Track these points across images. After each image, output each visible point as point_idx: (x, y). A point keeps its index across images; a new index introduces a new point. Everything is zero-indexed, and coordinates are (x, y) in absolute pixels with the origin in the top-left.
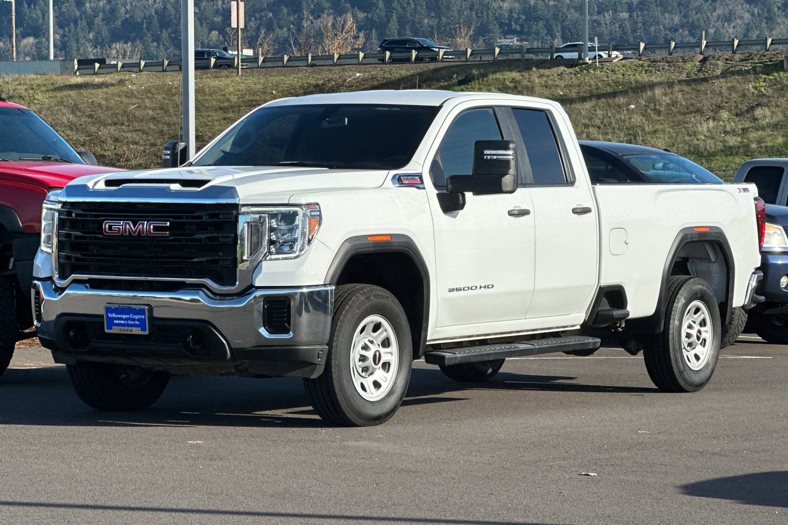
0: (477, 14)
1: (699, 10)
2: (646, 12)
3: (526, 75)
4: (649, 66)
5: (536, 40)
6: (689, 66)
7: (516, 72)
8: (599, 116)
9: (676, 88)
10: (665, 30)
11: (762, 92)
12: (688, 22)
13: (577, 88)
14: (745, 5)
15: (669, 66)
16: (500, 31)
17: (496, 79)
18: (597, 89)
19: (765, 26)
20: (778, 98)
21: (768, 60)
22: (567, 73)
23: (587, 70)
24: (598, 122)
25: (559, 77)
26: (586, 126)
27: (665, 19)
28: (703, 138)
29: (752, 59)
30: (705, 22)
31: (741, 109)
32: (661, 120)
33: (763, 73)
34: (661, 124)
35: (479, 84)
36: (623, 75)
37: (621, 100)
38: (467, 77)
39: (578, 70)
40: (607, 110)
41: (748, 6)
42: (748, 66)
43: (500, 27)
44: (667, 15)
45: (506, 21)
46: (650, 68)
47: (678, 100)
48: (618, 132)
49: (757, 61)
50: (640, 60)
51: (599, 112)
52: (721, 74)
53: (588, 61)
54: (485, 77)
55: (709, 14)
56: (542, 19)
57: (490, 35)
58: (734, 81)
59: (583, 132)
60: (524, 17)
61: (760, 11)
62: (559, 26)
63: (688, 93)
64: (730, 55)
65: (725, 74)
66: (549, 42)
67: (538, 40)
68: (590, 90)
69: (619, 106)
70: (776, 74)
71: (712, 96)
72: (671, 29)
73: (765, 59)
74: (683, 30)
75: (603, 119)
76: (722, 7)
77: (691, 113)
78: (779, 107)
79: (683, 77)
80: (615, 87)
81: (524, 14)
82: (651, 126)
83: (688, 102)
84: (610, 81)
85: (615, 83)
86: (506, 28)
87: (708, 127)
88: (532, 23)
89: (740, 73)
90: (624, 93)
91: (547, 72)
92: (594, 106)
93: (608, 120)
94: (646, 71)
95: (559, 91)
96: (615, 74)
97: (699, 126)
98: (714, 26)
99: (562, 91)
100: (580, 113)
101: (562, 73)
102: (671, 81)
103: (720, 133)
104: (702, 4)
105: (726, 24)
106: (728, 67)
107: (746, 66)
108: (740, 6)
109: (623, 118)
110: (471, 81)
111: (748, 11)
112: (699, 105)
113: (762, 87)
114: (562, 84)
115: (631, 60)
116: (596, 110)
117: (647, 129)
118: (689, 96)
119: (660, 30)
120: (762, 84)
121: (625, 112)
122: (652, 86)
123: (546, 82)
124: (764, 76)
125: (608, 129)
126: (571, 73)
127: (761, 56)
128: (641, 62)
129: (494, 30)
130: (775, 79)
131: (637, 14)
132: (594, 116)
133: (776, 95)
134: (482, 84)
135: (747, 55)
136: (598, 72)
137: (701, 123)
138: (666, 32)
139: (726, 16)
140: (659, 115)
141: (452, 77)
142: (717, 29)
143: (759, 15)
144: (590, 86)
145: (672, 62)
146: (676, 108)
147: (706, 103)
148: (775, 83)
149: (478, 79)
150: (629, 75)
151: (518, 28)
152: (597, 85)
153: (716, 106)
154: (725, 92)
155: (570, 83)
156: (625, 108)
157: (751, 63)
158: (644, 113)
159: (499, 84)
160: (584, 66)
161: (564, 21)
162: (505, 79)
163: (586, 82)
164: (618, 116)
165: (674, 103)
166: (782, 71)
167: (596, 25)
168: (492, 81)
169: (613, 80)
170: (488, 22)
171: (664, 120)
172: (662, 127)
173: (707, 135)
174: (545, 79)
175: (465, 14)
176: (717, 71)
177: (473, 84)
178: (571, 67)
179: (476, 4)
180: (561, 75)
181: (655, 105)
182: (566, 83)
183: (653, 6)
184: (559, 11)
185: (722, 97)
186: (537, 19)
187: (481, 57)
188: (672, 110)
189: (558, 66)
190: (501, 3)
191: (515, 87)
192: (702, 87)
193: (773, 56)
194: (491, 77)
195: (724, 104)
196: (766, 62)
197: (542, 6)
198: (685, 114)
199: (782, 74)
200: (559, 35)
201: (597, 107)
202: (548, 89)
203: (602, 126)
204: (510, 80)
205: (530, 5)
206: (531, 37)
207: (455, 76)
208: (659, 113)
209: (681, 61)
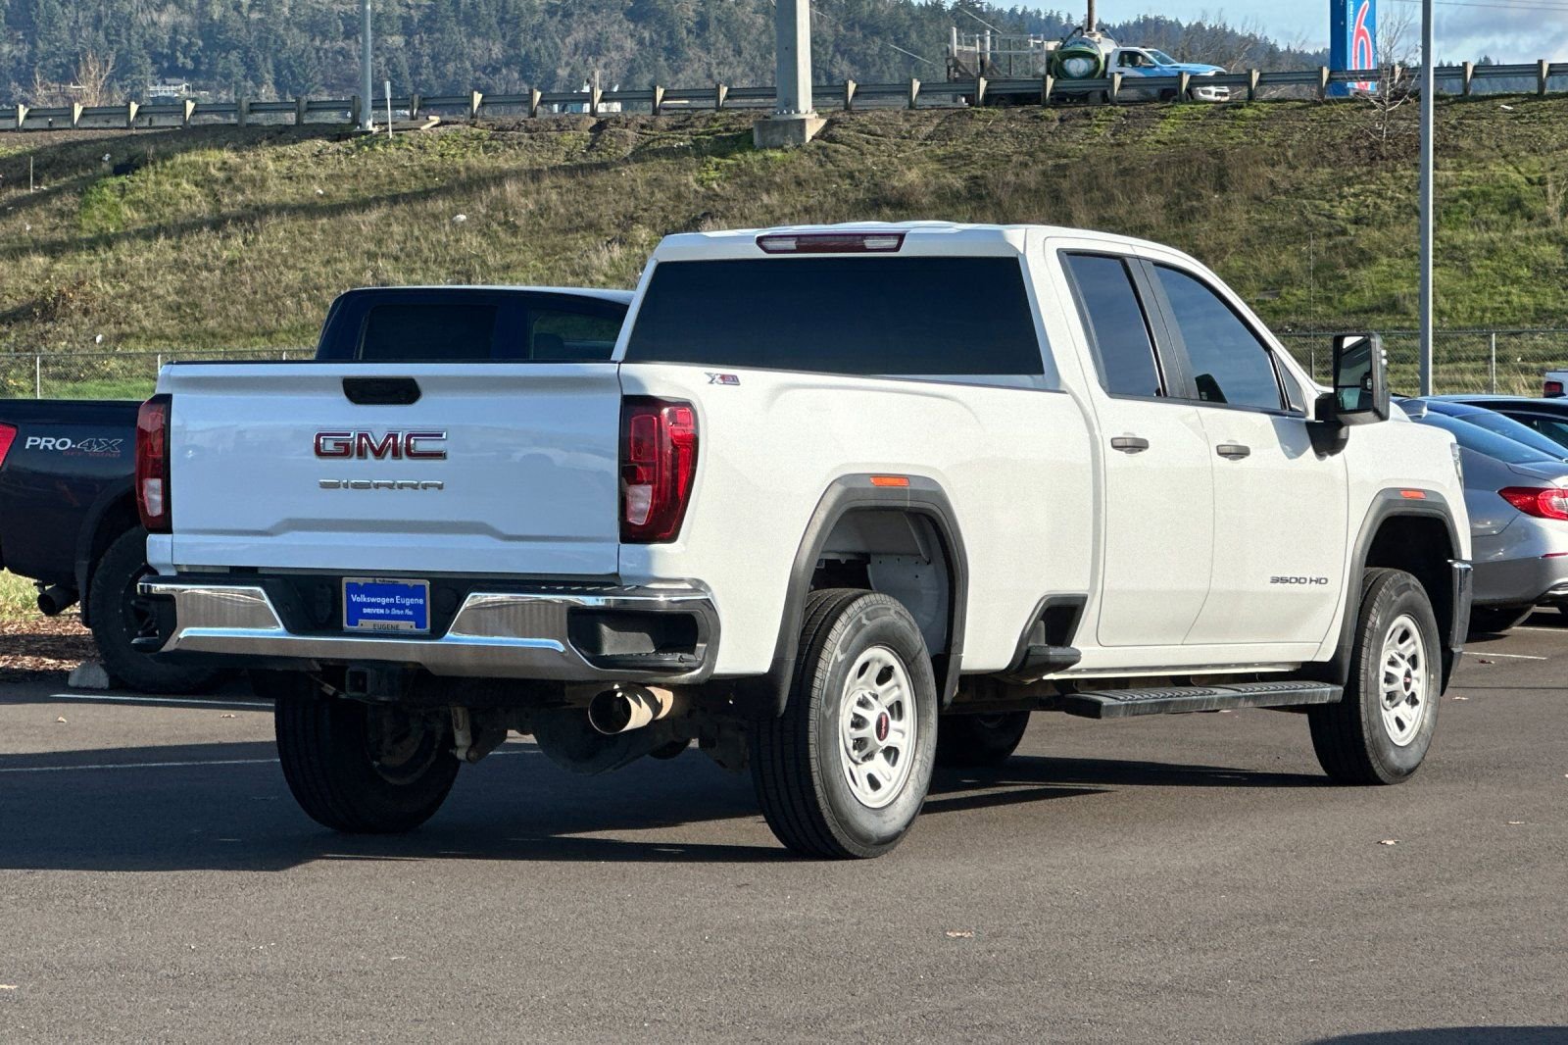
0: (107, 35)
1: (539, 31)
2: (437, 35)
3: (250, 156)
4: (491, 138)
5: (224, 87)
6: (569, 138)
7: (228, 150)
8: (397, 237)
9: (547, 182)
10: (475, 71)
11: (714, 190)
12: (518, 56)
13: (351, 181)
14: (626, 24)
15: (532, 138)
16: (153, 69)
17: (191, 164)
18: (390, 184)
19: (665, 64)
20: (744, 201)
21: (722, 129)
22: (330, 151)
23: (370, 146)
24: (394, 248)
25: (315, 159)
26: (372, 256)
27: (475, 49)
28: (602, 279)
29: (692, 126)
30: (550, 55)
31: (673, 223)
32: (518, 243)
33: (714, 153)
34: (519, 251)
35: (156, 173)
36: (442, 155)
37: (441, 205)
38: (131, 159)
39: (353, 146)
40: (411, 225)
41: (632, 27)
42: (684, 141)
43: (154, 62)
44: (477, 41)
45: (165, 51)
46: (494, 143)
47: (552, 205)
48: (434, 267)
49: (701, 130)
50: (473, 126)
51: (396, 228)
52: (633, 154)
53: (371, 128)
54: (168, 159)
55: (558, 40)
56: (235, 48)
57: (134, 77)
58: (658, 168)
59: (364, 269)
60: (200, 43)
61: (655, 37)
62: (269, 60)
63: (569, 191)
64: (648, 118)
65: (639, 156)
66: (250, 92)
67: (228, 87)
68: (377, 186)
69: (435, 217)
70: (739, 156)
71: (617, 198)
72: (485, 68)
73: (716, 126)
74: (509, 69)
75: (405, 242)
76: (582, 26)
77: (577, 231)
78: (746, 218)
79: (560, 159)
80: (427, 180)
81: (202, 37)
82: (498, 256)
83: (571, 209)
84: (417, 168)
85: (427, 171)
86: (166, 65)
87: (611, 258)
88: (215, 54)
89: (669, 152)
90: (445, 191)
91: (290, 150)
92: (387, 216)
93: (415, 243)
94: (486, 148)
95: (316, 187)
96: (425, 152)
97: (593, 257)
98: (567, 64)
99: (321, 186)
100: (359, 229)
101: (320, 152)
102: (536, 167)
103: (635, 269)
104: (544, 21)
105: (590, 58)
106: (646, 140)
107: (681, 140)
108: (616, 27)
109: (444, 240)
110: (138, 168)
111: (632, 36)
112: (592, 214)
113: (713, 179)
114: (322, 173)
115: (457, 126)
116: (390, 225)
117: (491, 261)
118: (571, 198)
119: (466, 70)
120: (713, 174)
121: (447, 228)
122: (499, 178)
123: (289, 169)
124: (716, 160)
125: (415, 263)
126: (338, 151)
127: (708, 120)
128: (475, 131)
129: (143, 68)
130: (738, 165)
131: (421, 38)
132: (385, 237)
133: (741, 196)
134: (162, 173)
135: (681, 118)
136: (392, 149)
137: (598, 251)
138: (477, 74)
139: (590, 45)
140: (514, 234)
141: (100, 159)
142: (573, 69)
143: (652, 44)
144: (376, 178)
145: (537, 130)
146: (547, 220)
147: (606, 211)
148: (739, 171)
149: (153, 163)
150: (454, 156)
151: (190, 64)
152: (390, 175)
153: (625, 216)
154: (642, 190)
155: (337, 171)
156: (446, 221)
157: (691, 133)
158: (486, 230)
159: (194, 174)
160: (363, 138)
161: (280, 51)
162: (208, 164)
163: (368, 170)
164: (433, 236)
165: (544, 210)
166: (749, 148)
167: (341, 59)
168: (181, 168)
169: (422, 165)
170: (130, 52)
171: (525, 245)
172: (521, 257)
173: (610, 273)
174: (286, 163)
175: (84, 35)
176: (625, 148)
177: (144, 173)
178: (338, 141)
179: (107, 15)
180: (318, 155)
181: (506, 215)
182: (330, 172)
183: (451, 24)
184: (269, 31)
185: (636, 199)
186: (227, 47)
187: (151, 120)
188: (540, 225)
189: (313, 137)
190: (155, 15)
191: (229, 180)
192: (598, 180)
193: (731, 120)
194: (179, 158)
195: (641, 213)
196: (719, 131)
197: (234, 21)
198: (566, 232)
199: (749, 154)
200: (269, 78)
201: (392, 220)
202: (294, 184)
203: (403, 256)
204: (218, 165)
205: (211, 19)
206: (215, 83)
207: (107, 157)
208: (514, 229)
209: (554, 128)
